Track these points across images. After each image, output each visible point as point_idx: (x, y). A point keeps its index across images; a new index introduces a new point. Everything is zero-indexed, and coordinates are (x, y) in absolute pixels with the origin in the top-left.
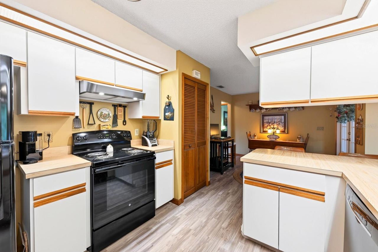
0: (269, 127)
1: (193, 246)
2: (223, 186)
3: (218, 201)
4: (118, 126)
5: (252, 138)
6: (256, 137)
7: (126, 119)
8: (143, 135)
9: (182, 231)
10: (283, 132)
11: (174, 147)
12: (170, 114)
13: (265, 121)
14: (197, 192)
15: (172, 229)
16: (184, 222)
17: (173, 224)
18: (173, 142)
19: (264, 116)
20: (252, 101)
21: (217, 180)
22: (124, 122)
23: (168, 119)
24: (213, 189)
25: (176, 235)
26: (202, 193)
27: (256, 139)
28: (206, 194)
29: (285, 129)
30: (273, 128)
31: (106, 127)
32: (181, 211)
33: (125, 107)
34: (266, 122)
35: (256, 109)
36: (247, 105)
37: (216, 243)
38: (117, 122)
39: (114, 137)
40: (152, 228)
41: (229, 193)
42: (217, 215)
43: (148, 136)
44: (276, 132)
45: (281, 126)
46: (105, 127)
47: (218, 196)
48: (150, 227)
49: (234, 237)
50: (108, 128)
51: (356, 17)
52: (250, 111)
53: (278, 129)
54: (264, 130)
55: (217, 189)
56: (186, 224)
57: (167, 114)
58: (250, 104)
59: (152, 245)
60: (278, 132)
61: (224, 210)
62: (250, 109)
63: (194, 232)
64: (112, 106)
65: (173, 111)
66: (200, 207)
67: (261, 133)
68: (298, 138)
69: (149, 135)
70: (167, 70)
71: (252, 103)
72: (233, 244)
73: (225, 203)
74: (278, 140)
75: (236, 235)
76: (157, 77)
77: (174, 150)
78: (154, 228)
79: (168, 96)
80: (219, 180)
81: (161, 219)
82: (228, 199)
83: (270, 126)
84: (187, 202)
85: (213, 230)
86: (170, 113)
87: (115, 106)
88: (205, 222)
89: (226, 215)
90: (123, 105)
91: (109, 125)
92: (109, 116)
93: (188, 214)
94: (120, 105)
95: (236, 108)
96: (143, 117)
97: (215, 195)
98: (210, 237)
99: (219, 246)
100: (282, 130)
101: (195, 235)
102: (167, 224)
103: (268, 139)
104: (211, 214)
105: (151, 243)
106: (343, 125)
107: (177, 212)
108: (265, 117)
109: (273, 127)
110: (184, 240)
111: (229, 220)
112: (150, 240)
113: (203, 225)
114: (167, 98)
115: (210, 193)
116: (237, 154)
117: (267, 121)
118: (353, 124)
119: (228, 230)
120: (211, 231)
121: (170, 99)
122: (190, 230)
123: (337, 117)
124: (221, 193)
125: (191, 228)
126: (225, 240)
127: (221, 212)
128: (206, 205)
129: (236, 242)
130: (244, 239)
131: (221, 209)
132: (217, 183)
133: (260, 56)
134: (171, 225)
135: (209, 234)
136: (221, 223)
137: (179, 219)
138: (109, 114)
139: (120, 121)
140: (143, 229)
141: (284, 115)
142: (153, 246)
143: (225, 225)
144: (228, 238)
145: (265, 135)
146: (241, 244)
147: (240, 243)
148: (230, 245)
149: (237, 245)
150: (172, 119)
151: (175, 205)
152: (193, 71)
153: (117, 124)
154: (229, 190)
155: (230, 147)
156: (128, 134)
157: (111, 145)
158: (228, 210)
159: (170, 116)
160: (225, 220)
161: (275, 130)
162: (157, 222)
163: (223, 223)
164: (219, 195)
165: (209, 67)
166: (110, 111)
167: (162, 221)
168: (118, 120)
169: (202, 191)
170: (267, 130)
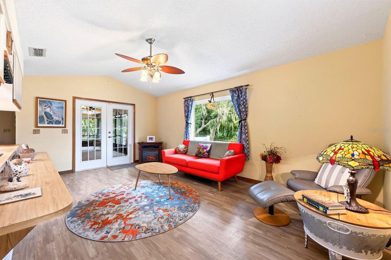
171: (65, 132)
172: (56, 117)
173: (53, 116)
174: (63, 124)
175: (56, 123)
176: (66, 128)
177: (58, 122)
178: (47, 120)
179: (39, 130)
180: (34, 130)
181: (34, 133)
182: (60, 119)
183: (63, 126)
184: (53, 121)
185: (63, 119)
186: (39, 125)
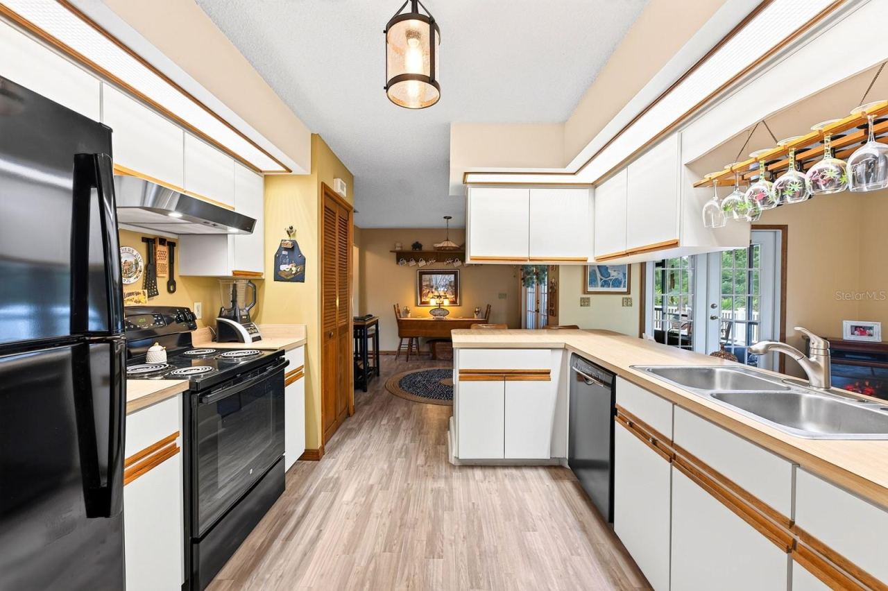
0: (431, 295)
1: (392, 502)
2: (381, 409)
3: (388, 434)
4: (158, 294)
5: (402, 316)
6: (409, 315)
7: (176, 278)
8: (220, 316)
9: (359, 493)
10: (454, 303)
11: (307, 339)
12: (294, 269)
13: (424, 284)
14: (339, 429)
15: (337, 499)
16: (351, 480)
17: (332, 488)
18: (304, 329)
19: (422, 274)
20: (402, 244)
21: (361, 404)
22: (171, 284)
23: (289, 278)
24: (367, 418)
25: (353, 500)
26: (350, 430)
27: (409, 317)
28: (359, 430)
29: (456, 298)
30: (438, 297)
31: (136, 297)
32: (331, 466)
33: (172, 245)
34: (427, 286)
35: (408, 261)
36: (391, 251)
37: (423, 486)
38: (155, 284)
39: (159, 324)
40: (294, 511)
41: (398, 418)
42: (401, 453)
43: (239, 318)
44: (442, 303)
45: (451, 293)
46: (132, 297)
47: (383, 428)
48: (290, 509)
49: (443, 469)
50: (140, 302)
51: (574, 174)
52: (397, 263)
53: (446, 298)
54: (423, 300)
55: (374, 416)
56: (358, 480)
57: (283, 267)
58: (398, 249)
59: (318, 531)
60: (446, 302)
61: (407, 442)
62: (398, 261)
63: (380, 486)
64: (143, 241)
65: (302, 262)
66: (364, 452)
67: (417, 305)
68: (476, 312)
69: (241, 317)
70: (291, 171)
71: (401, 247)
72: (446, 478)
73: (402, 434)
74: (448, 318)
75: (443, 467)
76: (258, 180)
77: (306, 345)
78: (300, 509)
79: (291, 228)
80: (367, 403)
81: (302, 491)
82: (403, 427)
83: (432, 292)
84: (332, 449)
85: (408, 473)
86: (294, 264)
87: (150, 242)
88: (388, 467)
89: (415, 448)
90: (168, 240)
91: (142, 293)
92: (137, 268)
93: (350, 466)
94: (163, 241)
95: (369, 256)
96: (235, 273)
97: (377, 426)
98: (409, 482)
99: (430, 489)
100: (451, 300)
101: (386, 488)
102: (320, 493)
103: (431, 318)
104: (390, 454)
105: (314, 528)
106: (530, 289)
107: (326, 471)
108: (423, 276)
109: (437, 294)
110: (373, 501)
111: (423, 453)
112: (309, 525)
113: (388, 473)
114: (288, 232)
115: (365, 424)
116: (382, 352)
117: (428, 283)
118: (544, 288)
119: (429, 466)
120: (407, 475)
121: (294, 235)
122: (372, 486)
123: (523, 279)
124: (385, 422)
125: (371, 482)
126: (433, 478)
127: (405, 447)
128: (371, 445)
129: (449, 474)
130: (457, 467)
131: (401, 442)
132: (367, 408)
133: (468, 186)
134: (331, 491)
135: (406, 480)
136: (414, 459)
137: (338, 478)
138: (137, 264)
139: (162, 283)
140: (275, 518)
141: (455, 273)
142: (321, 531)
143: (421, 461)
144: (435, 473)
145: (426, 310)
146: (456, 474)
147: (454, 473)
148: (443, 480)
149: (452, 477)
150: (299, 277)
151: (311, 462)
152: (335, 180)
153: (157, 291)
154: (396, 414)
155: (370, 336)
156: (186, 316)
157: (159, 344)
158: (413, 440)
159: (294, 272)
160: (417, 455)
161: (442, 299)
162: (296, 499)
163: (417, 460)
164: (384, 425)
165: (352, 172)
166: (139, 256)
167: (306, 494)
168: (157, 279)
169: (349, 427)
170: (427, 300)
171: (627, 303)
172: (615, 271)
173: (609, 271)
174: (624, 286)
175: (614, 286)
176: (630, 294)
177: (617, 283)
178: (601, 279)
179: (589, 299)
180: (581, 299)
181: (581, 306)
182: (621, 276)
183: (625, 290)
184: (611, 280)
185: (624, 274)
186: (590, 289)
